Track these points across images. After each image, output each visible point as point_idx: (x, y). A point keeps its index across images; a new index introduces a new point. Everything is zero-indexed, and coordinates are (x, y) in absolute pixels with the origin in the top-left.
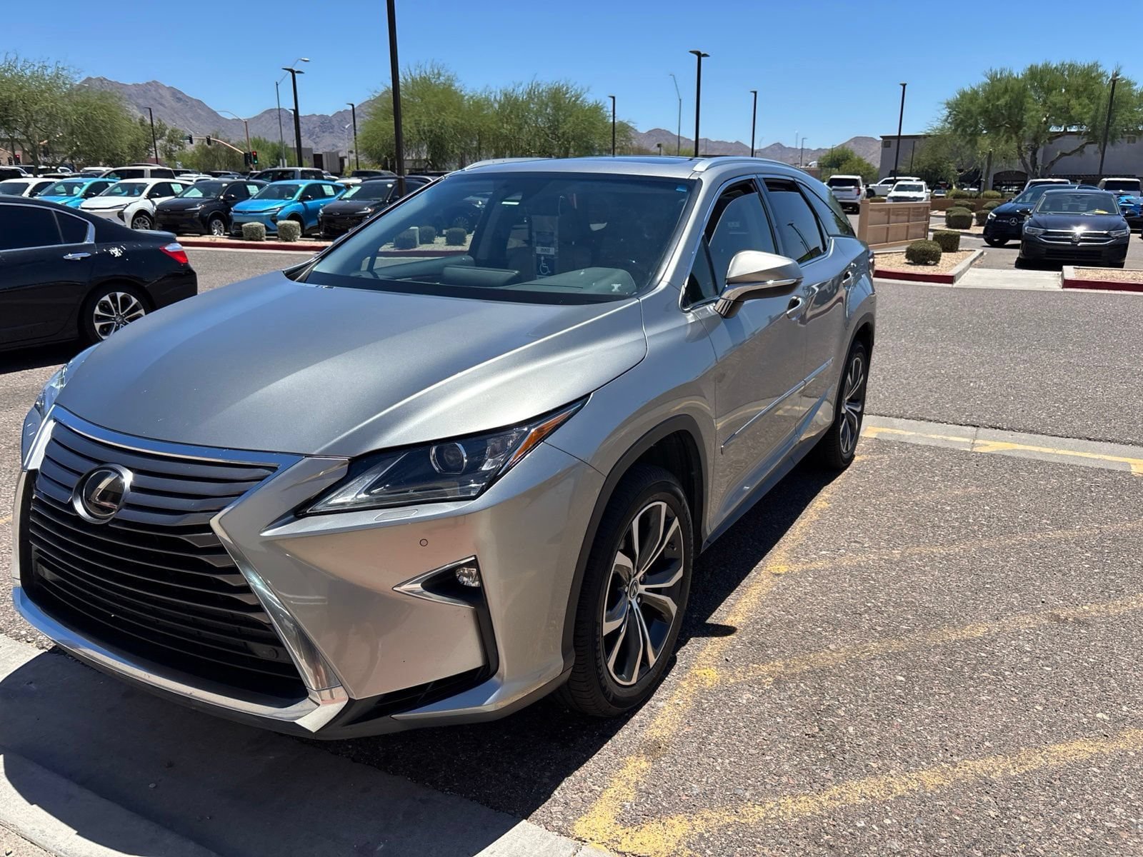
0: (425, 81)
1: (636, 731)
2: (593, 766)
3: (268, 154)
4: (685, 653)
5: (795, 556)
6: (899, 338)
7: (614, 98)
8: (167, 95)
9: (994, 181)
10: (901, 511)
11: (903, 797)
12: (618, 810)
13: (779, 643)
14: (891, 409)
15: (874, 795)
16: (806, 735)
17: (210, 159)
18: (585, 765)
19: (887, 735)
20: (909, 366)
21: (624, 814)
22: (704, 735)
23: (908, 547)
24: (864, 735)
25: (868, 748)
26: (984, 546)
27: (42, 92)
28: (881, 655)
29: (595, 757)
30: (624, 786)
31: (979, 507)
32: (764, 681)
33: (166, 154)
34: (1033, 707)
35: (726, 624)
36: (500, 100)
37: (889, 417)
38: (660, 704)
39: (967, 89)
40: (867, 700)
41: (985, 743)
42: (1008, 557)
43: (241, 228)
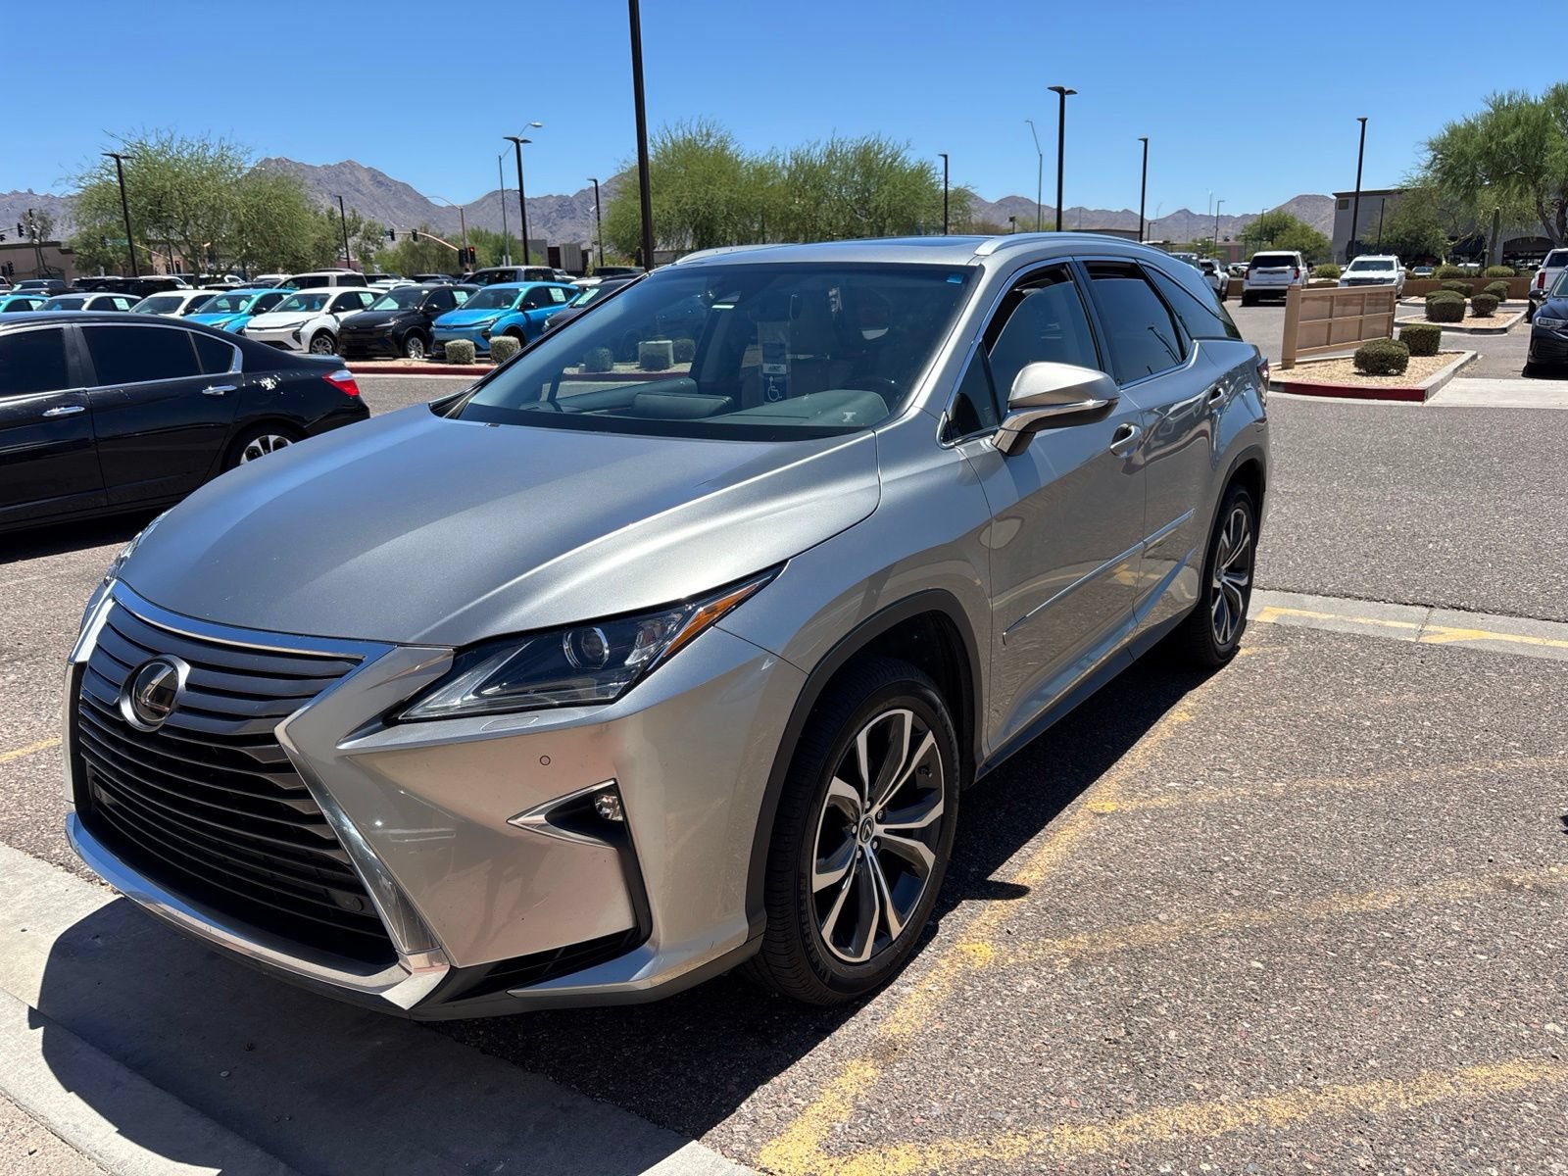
0: (690, 143)
1: (866, 1025)
2: (799, 1071)
3: (490, 249)
4: (951, 920)
5: (1130, 789)
6: (1329, 480)
7: (946, 156)
8: (365, 178)
9: (1504, 253)
10: (1296, 726)
11: (1233, 1133)
12: (825, 1133)
13: (1087, 909)
14: (1302, 581)
15: (1191, 1128)
16: (1106, 1040)
17: (417, 259)
18: (789, 1069)
19: (1225, 1045)
20: (1339, 520)
21: (831, 1139)
22: (960, 1035)
23: (1297, 779)
24: (1190, 1043)
25: (1193, 1061)
26: (1413, 778)
27: (204, 179)
28: (1233, 931)
29: (805, 1059)
30: (838, 1101)
31: (1415, 721)
32: (1057, 962)
33: (361, 256)
34: (1450, 1012)
35: (1016, 883)
36: (790, 166)
37: (1299, 592)
38: (905, 990)
39: (1460, 122)
40: (1203, 995)
41: (1370, 1062)
42: (1447, 795)
43: (444, 347)
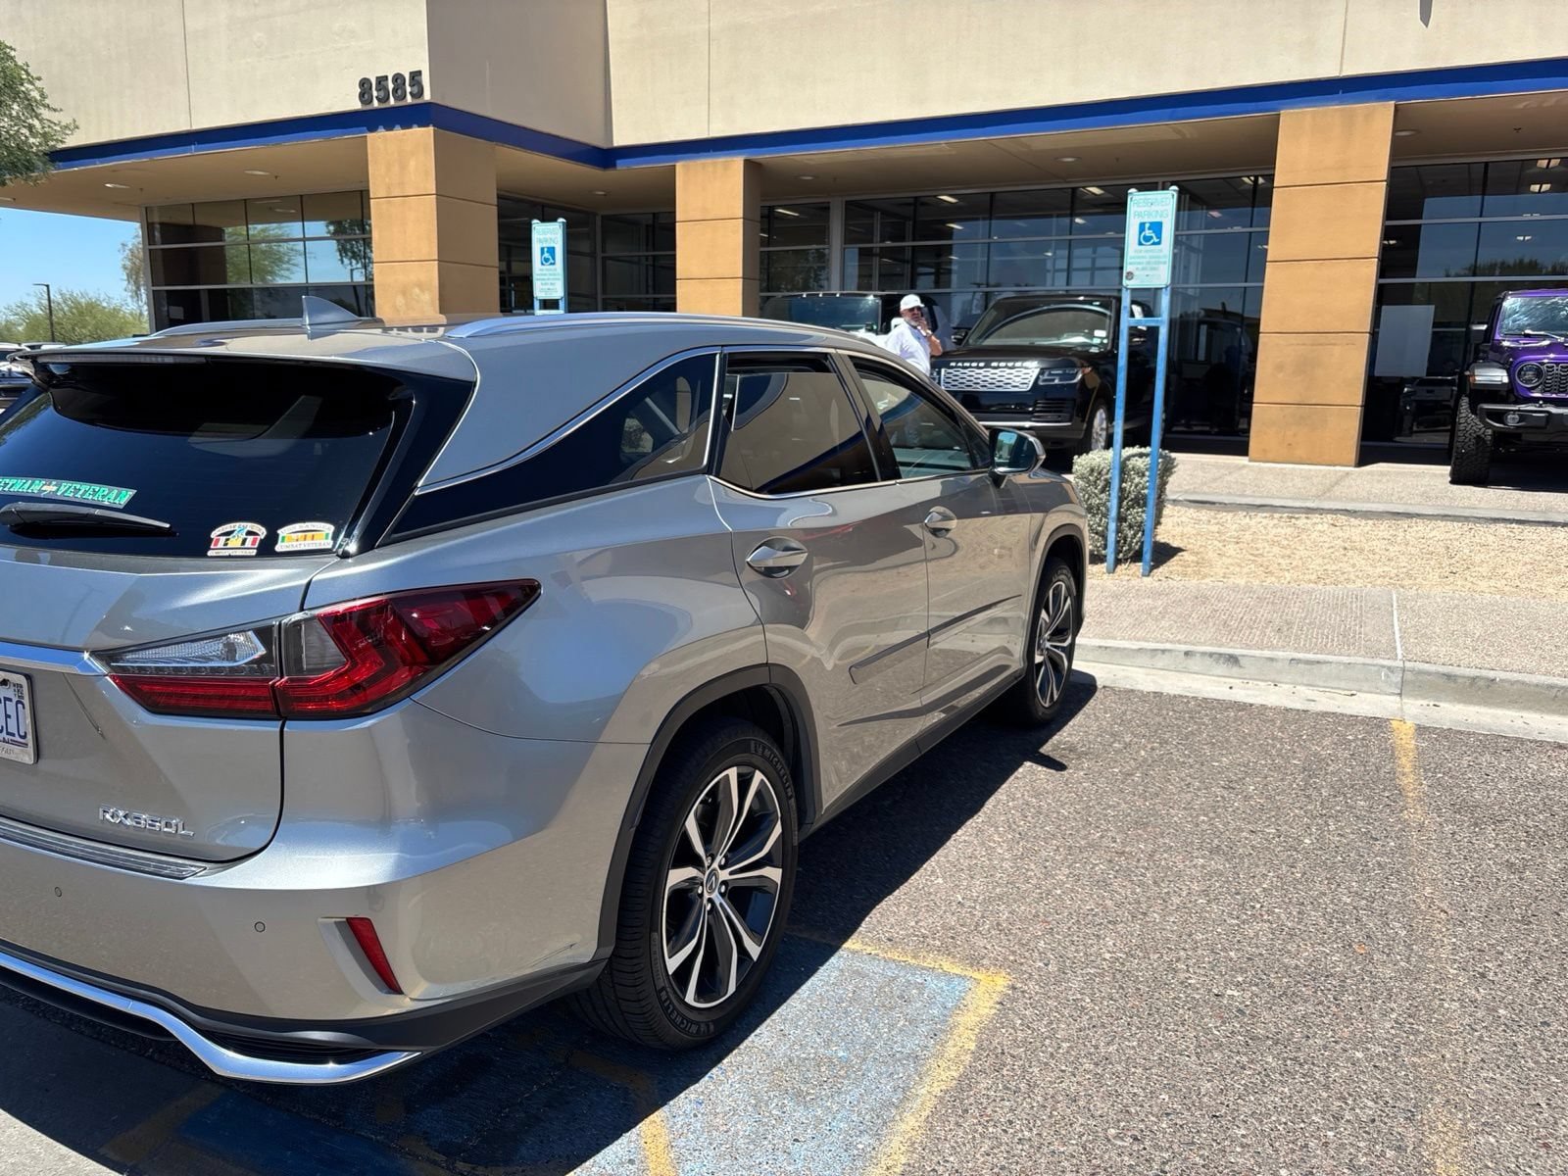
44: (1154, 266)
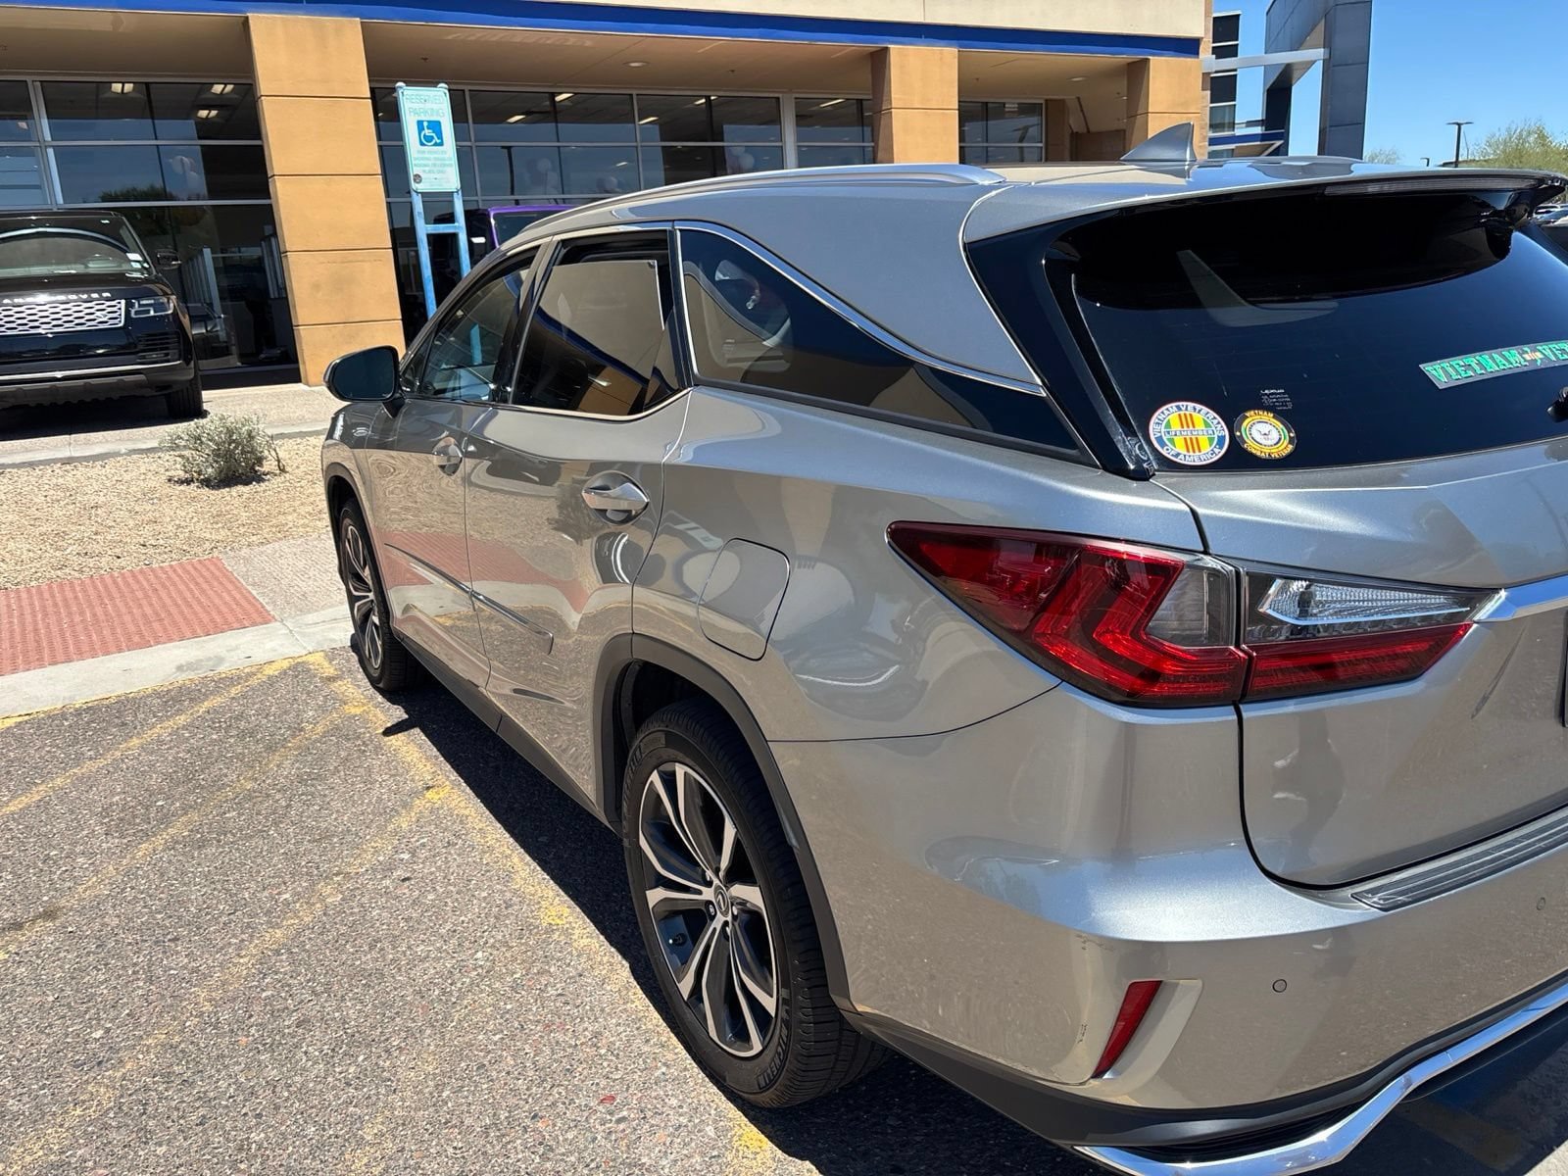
44: (441, 169)
